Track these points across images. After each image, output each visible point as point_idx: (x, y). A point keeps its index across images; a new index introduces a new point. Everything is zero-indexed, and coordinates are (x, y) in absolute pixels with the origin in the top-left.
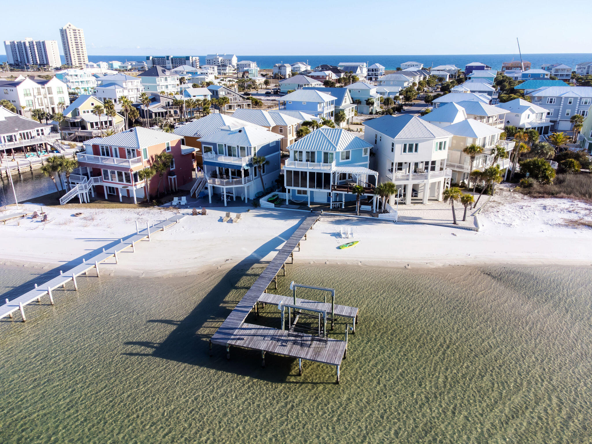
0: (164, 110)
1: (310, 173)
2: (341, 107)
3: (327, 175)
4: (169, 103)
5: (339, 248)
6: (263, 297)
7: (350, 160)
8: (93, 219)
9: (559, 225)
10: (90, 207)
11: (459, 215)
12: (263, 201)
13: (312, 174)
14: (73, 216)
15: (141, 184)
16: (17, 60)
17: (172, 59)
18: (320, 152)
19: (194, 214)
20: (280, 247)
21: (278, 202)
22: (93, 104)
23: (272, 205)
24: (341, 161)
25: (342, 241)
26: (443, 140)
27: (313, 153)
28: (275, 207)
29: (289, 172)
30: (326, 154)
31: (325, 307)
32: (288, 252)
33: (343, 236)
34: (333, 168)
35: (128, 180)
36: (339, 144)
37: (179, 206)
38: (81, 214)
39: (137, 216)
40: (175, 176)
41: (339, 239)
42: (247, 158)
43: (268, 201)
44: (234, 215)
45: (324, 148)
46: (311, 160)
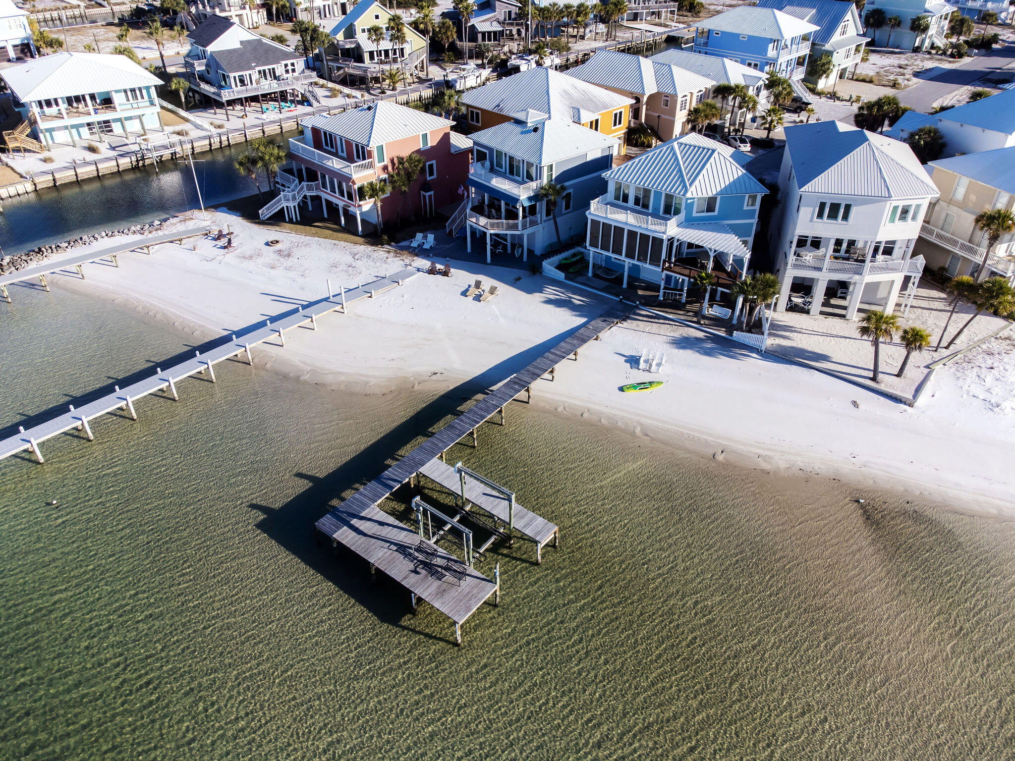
0: (498, 28)
1: (629, 231)
2: (827, 47)
3: (658, 242)
4: (510, 12)
5: (621, 389)
6: (430, 467)
7: (716, 213)
8: (289, 255)
10: (296, 232)
11: (889, 365)
12: (549, 267)
13: (633, 236)
14: (267, 244)
15: (367, 205)
18: (658, 194)
19: (432, 271)
21: (577, 269)
22: (377, 17)
23: (561, 276)
24: (695, 214)
25: (634, 376)
26: (913, 204)
27: (647, 192)
28: (566, 278)
29: (595, 223)
32: (522, 384)
33: (642, 365)
34: (671, 230)
35: (350, 197)
36: (697, 183)
37: (420, 252)
38: (277, 242)
39: (349, 259)
40: (432, 193)
41: (635, 371)
42: (534, 185)
43: (560, 267)
44: (487, 282)
45: (667, 187)
46: (642, 203)
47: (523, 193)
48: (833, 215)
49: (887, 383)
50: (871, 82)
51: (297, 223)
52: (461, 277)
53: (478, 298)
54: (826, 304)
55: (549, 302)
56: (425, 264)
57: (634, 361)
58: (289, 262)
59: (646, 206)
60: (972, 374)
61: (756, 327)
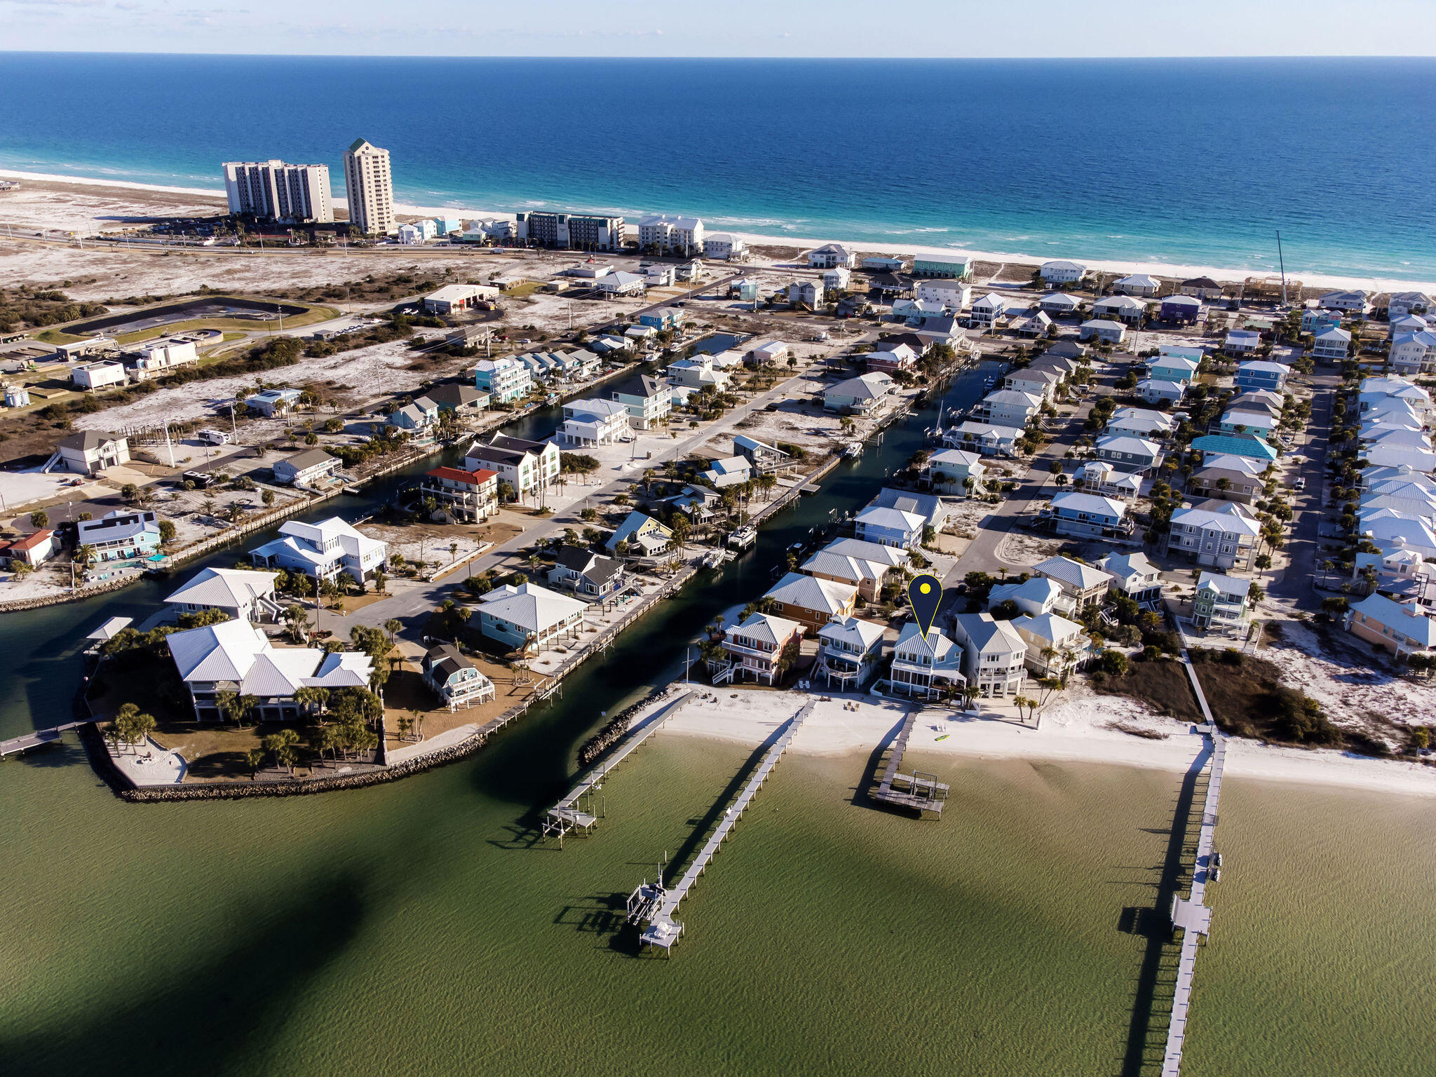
1: (911, 673)
2: (931, 524)
3: (927, 677)
4: (713, 501)
5: (935, 739)
6: (895, 776)
7: (945, 661)
8: (748, 702)
9: (1100, 727)
11: (1026, 715)
12: (872, 690)
13: (914, 675)
14: (732, 698)
15: (774, 672)
16: (248, 205)
17: (570, 221)
18: (920, 657)
19: (822, 700)
20: (898, 737)
21: (884, 689)
23: (881, 695)
24: (937, 664)
25: (938, 734)
26: (1020, 652)
27: (915, 656)
28: (884, 695)
29: (896, 671)
30: (925, 658)
31: (931, 784)
32: (902, 743)
33: (939, 729)
34: (932, 672)
36: (936, 650)
37: (806, 691)
38: (736, 696)
39: (777, 699)
41: (937, 732)
42: (861, 656)
43: (875, 689)
44: (854, 703)
45: (924, 653)
46: (913, 659)
47: (859, 660)
48: (993, 660)
49: (1027, 722)
50: (953, 534)
51: (733, 683)
52: (838, 702)
53: (853, 710)
54: (994, 693)
55: (886, 708)
56: (819, 697)
57: (934, 728)
58: (753, 705)
59: (915, 660)
60: (1053, 714)
61: (972, 707)
